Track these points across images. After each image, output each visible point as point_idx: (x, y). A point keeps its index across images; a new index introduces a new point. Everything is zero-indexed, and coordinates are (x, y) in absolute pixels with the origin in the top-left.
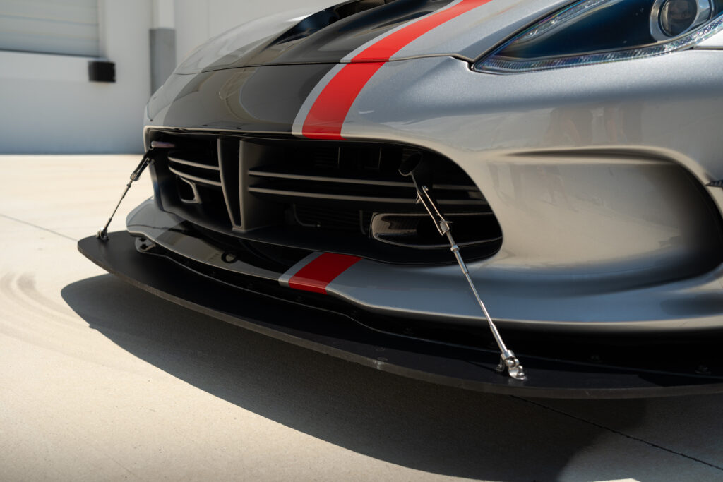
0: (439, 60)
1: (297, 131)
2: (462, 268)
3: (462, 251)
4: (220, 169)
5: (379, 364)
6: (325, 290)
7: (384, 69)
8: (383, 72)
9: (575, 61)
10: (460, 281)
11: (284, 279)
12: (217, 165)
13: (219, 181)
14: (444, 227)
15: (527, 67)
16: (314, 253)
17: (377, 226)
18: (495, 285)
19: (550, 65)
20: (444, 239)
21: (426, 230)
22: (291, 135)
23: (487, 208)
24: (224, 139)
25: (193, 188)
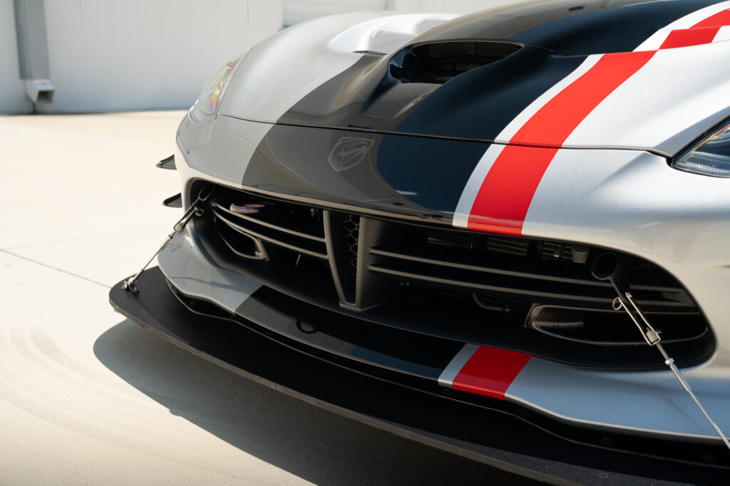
1: (461, 219)
4: (327, 240)
6: (504, 396)
11: (445, 380)
12: (323, 237)
13: (325, 253)
14: (652, 336)
16: (466, 345)
17: (537, 318)
22: (452, 226)
23: (695, 312)
24: (335, 214)
25: (258, 244)
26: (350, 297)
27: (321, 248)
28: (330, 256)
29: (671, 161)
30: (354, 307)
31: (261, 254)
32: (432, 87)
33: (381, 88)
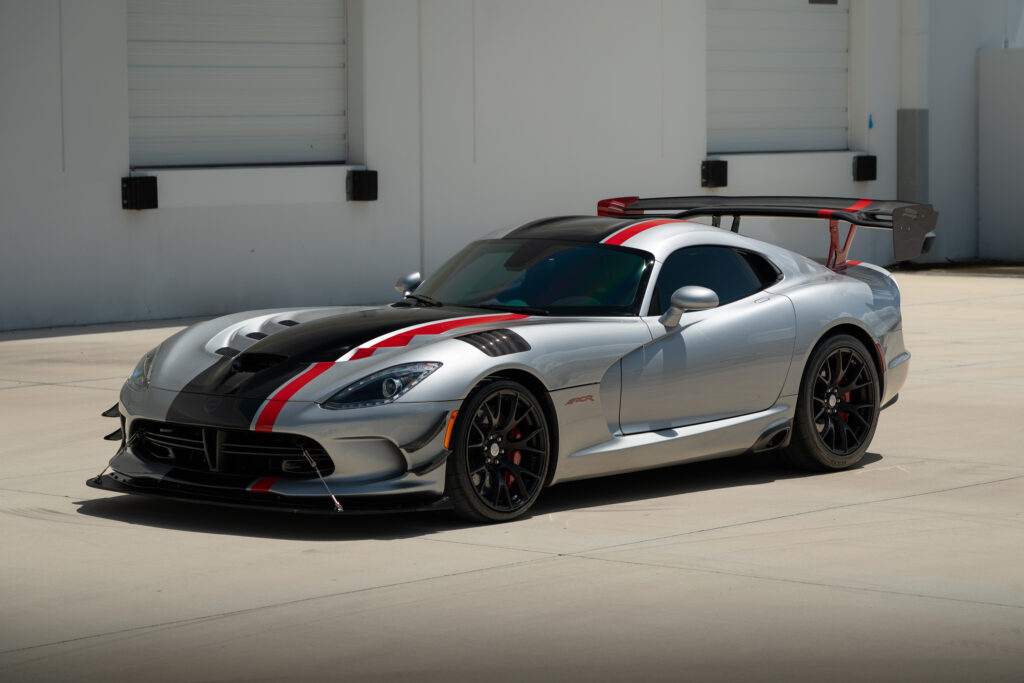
0: (307, 404)
1: (252, 428)
2: (322, 478)
3: (322, 473)
4: (204, 442)
5: (296, 511)
6: (267, 492)
7: (287, 404)
8: (287, 405)
9: (356, 406)
10: (321, 483)
11: (248, 489)
12: (202, 440)
13: (203, 448)
14: (314, 465)
15: (340, 407)
16: (259, 478)
17: (285, 466)
18: (335, 484)
19: (348, 408)
20: (314, 469)
21: (307, 465)
22: (250, 431)
23: (328, 457)
24: (207, 429)
25: (170, 451)
26: (214, 467)
27: (201, 446)
28: (205, 449)
29: (323, 405)
30: (216, 470)
31: (171, 455)
32: (252, 374)
33: (229, 375)
